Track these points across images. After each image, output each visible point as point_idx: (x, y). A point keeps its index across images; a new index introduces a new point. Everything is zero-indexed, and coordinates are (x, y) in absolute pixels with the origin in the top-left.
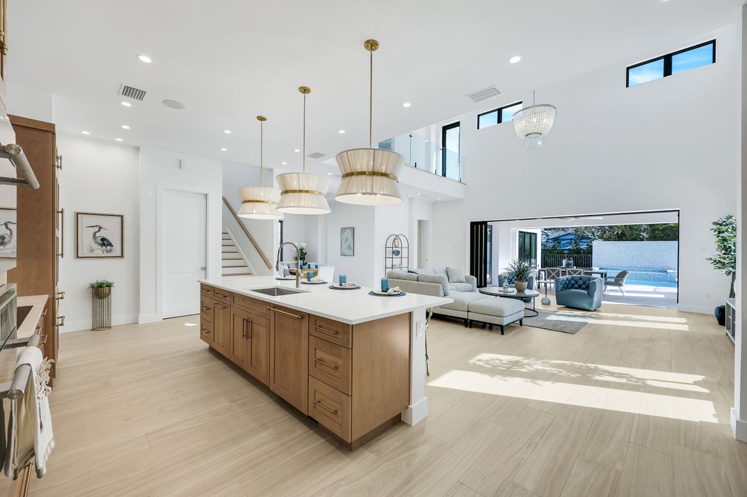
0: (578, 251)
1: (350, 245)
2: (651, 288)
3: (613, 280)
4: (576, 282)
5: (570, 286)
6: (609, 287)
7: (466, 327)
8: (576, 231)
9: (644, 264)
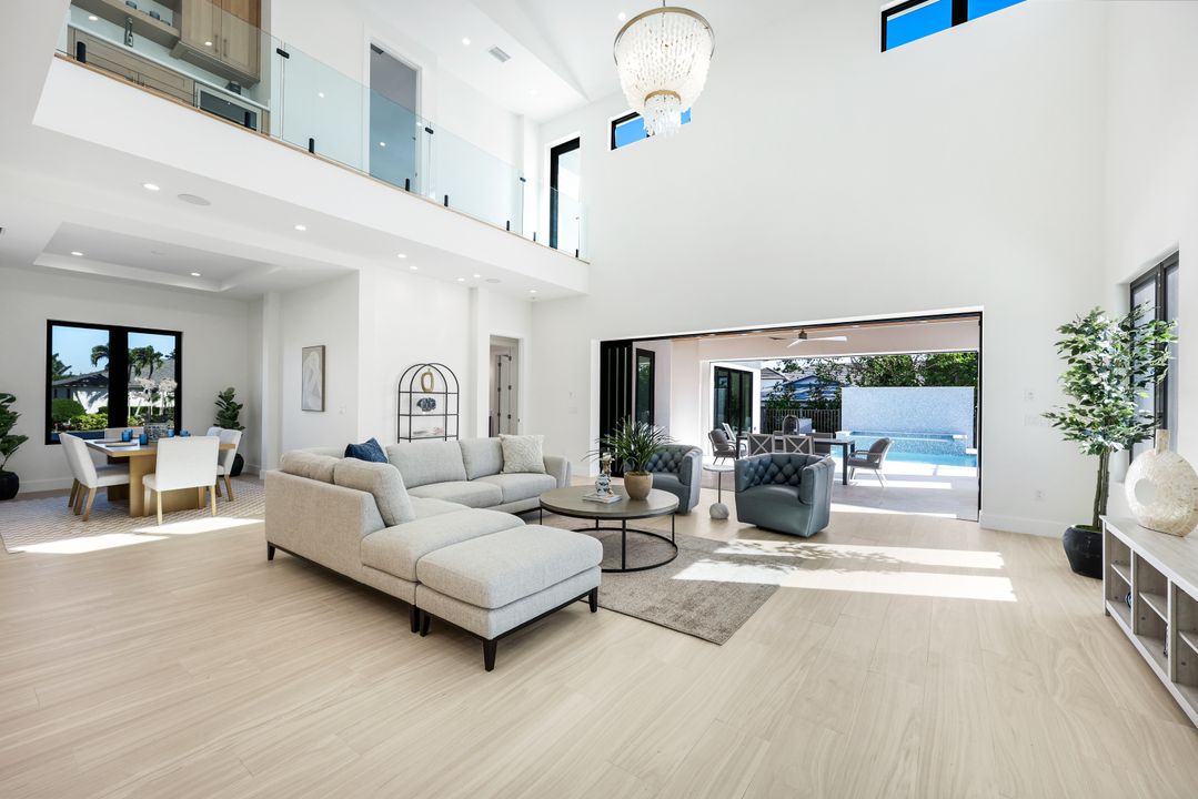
0: (821, 404)
1: (316, 386)
2: (925, 468)
3: (865, 457)
4: (781, 469)
5: (767, 477)
6: (858, 470)
7: (415, 630)
8: (818, 370)
9: (918, 425)
